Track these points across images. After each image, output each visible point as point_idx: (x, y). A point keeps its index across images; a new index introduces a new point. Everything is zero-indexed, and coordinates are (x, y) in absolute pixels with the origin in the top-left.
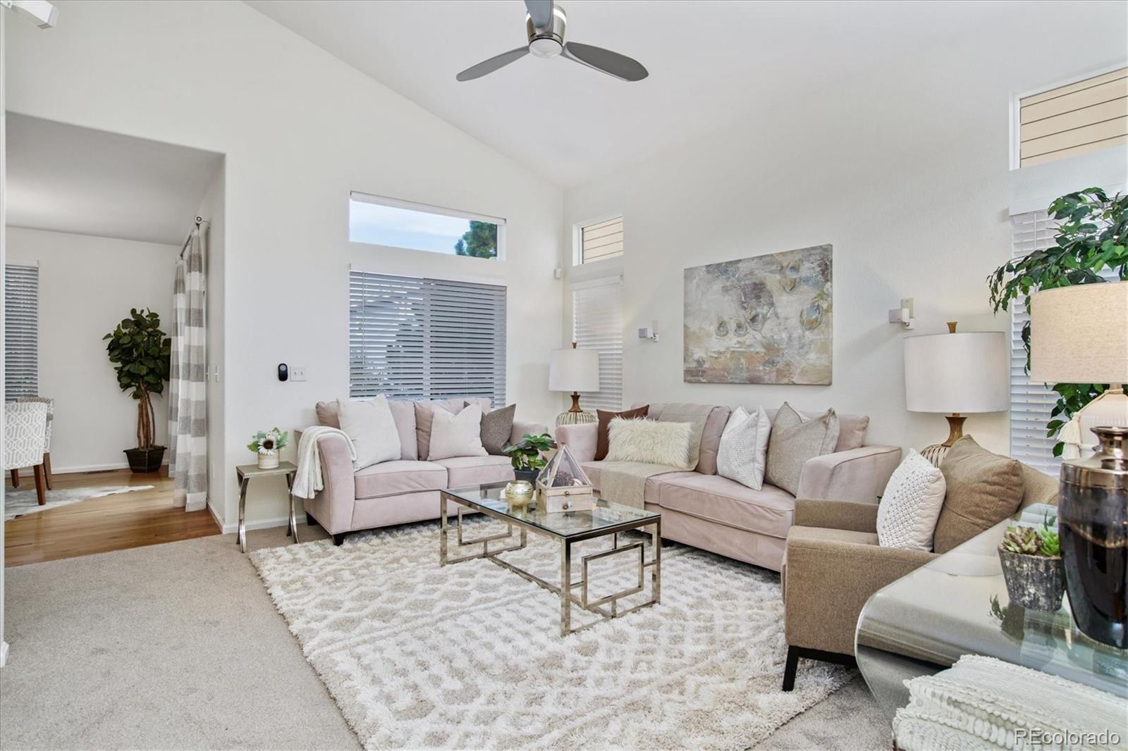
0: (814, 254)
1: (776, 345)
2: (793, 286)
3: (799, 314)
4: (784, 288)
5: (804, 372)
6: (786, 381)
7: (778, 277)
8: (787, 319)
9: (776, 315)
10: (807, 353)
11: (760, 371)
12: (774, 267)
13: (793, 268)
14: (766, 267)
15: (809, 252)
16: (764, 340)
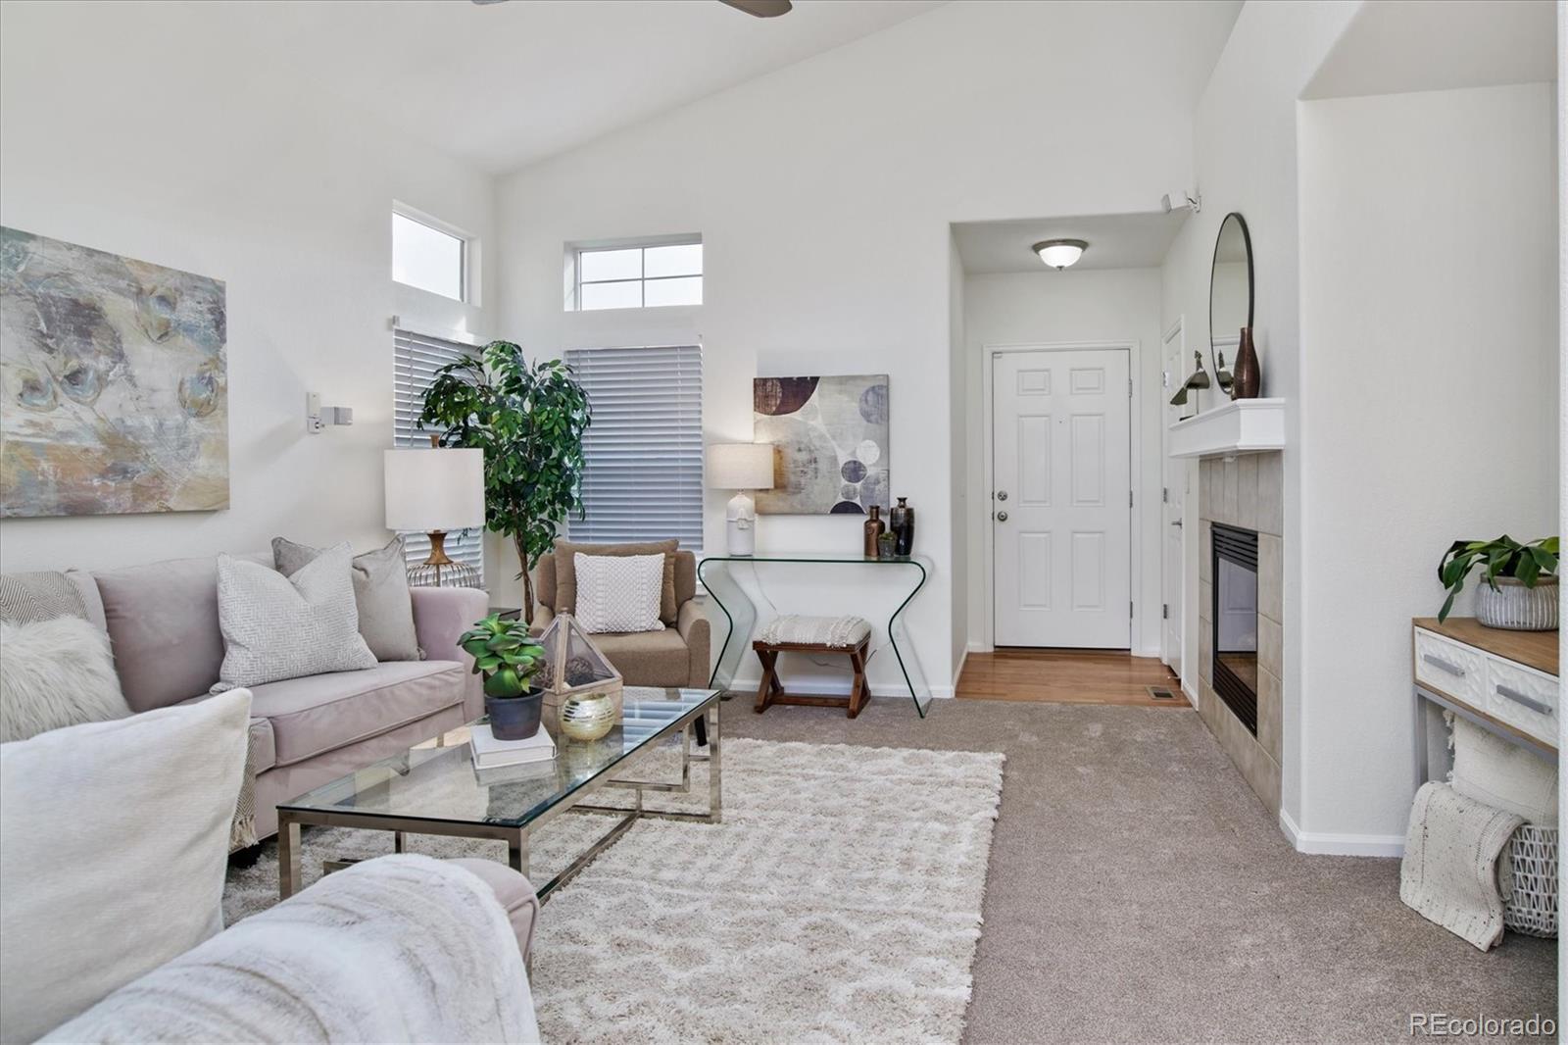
0: (201, 289)
1: (130, 438)
2: (165, 333)
3: (177, 387)
4: (147, 331)
5: (187, 489)
6: (153, 506)
7: (132, 305)
8: (154, 391)
9: (131, 379)
10: (193, 456)
11: (95, 489)
12: (123, 284)
13: (162, 299)
14: (103, 275)
15: (195, 283)
16: (100, 426)
